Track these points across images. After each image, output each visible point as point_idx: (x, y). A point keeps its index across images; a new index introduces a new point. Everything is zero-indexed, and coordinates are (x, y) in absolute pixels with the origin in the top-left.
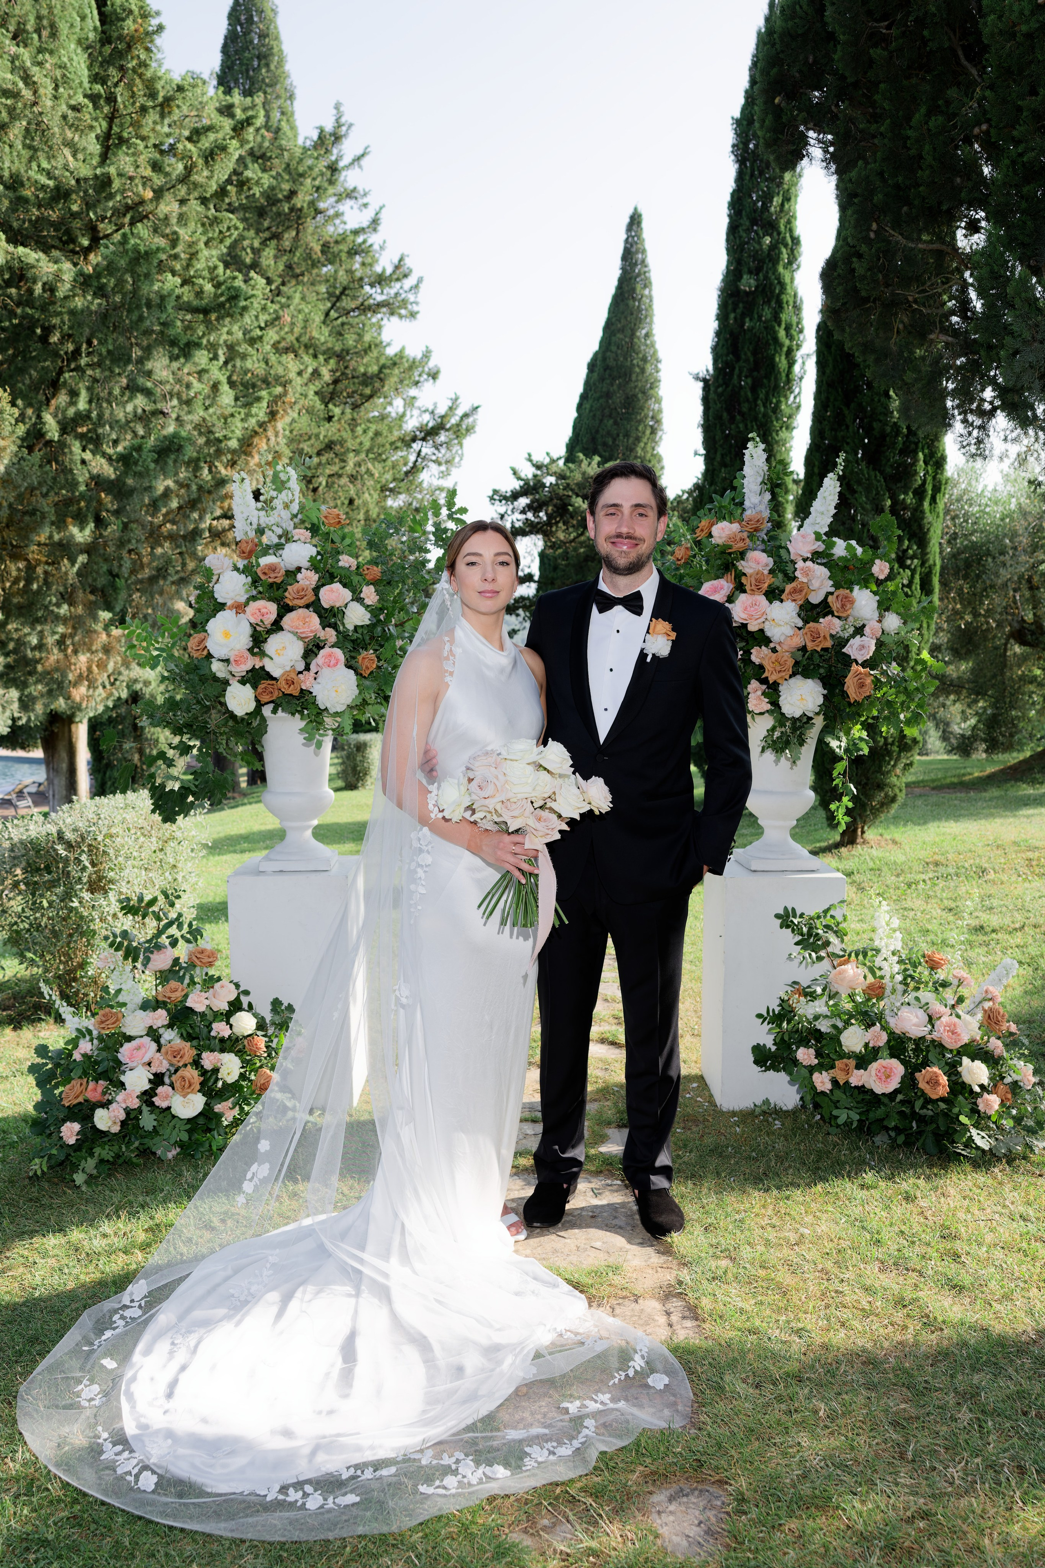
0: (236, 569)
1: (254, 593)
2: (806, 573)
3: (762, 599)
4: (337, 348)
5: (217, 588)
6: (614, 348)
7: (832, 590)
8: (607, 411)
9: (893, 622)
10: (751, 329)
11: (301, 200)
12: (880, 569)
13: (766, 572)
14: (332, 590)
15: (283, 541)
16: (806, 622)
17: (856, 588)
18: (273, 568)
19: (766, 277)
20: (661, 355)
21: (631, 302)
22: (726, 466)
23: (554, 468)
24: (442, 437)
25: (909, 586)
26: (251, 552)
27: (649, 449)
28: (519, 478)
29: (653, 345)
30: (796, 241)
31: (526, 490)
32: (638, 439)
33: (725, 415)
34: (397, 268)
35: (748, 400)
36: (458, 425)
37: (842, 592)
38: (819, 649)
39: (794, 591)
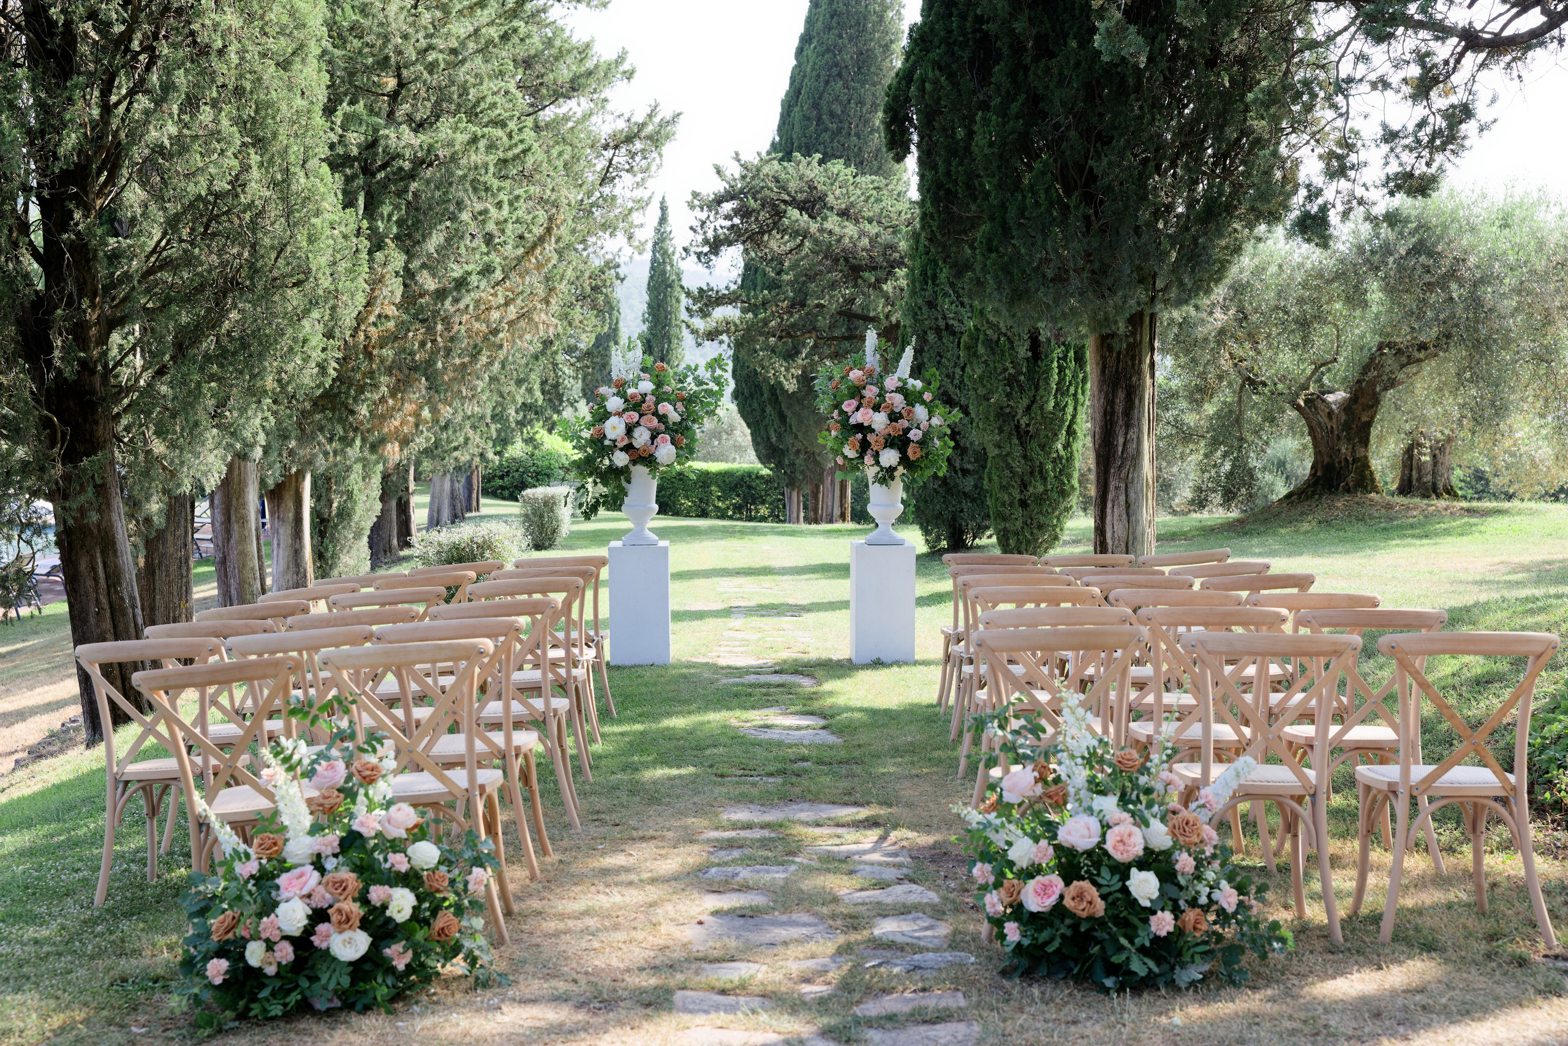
0: (615, 395)
1: (626, 407)
2: (893, 398)
3: (871, 411)
5: (608, 405)
7: (905, 406)
9: (936, 421)
12: (927, 397)
13: (874, 397)
14: (662, 405)
15: (637, 379)
16: (891, 420)
17: (917, 405)
18: (634, 394)
23: (766, 170)
24: (638, 145)
26: (623, 386)
28: (724, 179)
31: (731, 195)
36: (658, 133)
37: (910, 408)
38: (896, 435)
39: (885, 408)
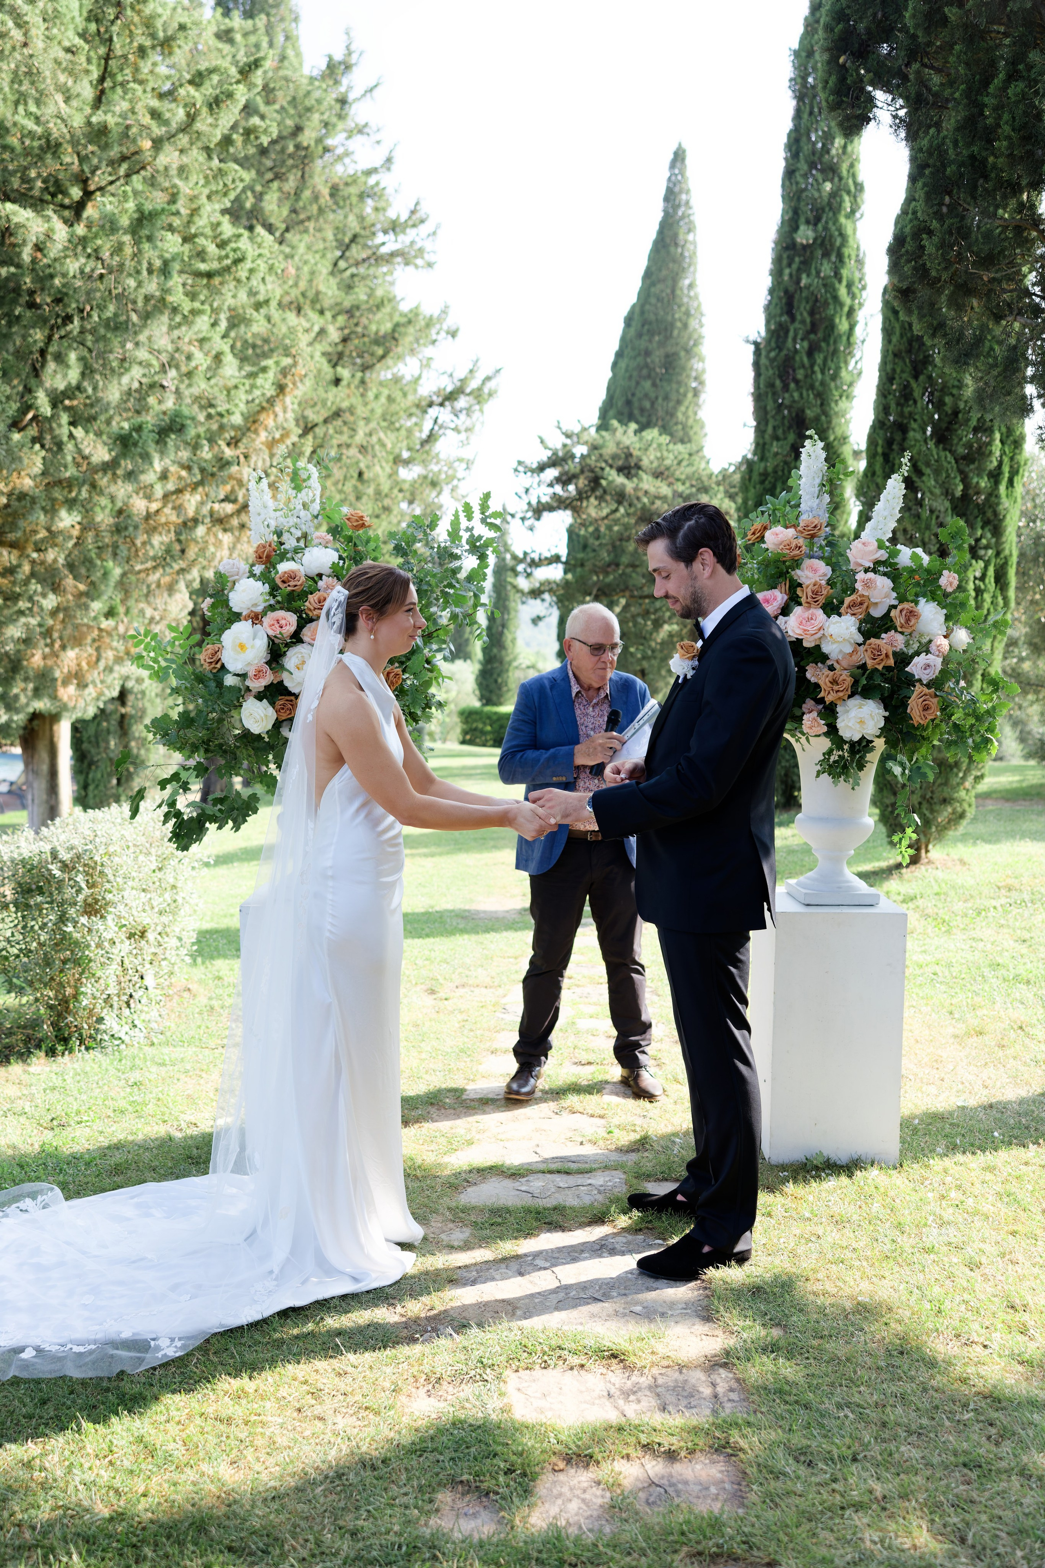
0: (252, 575)
1: (272, 602)
2: (867, 584)
4: (347, 304)
5: (232, 596)
6: (653, 300)
7: (895, 602)
8: (645, 372)
9: (962, 636)
10: (808, 287)
11: (307, 137)
12: (948, 580)
13: (823, 582)
15: (302, 544)
16: (865, 633)
17: (922, 601)
18: (291, 576)
19: (826, 228)
20: (704, 308)
21: (672, 249)
22: (777, 439)
23: (585, 437)
24: (462, 402)
25: (983, 578)
26: (269, 559)
27: (690, 413)
28: (546, 448)
29: (696, 297)
30: (859, 187)
31: (553, 462)
32: (679, 402)
33: (778, 383)
34: (413, 212)
35: (803, 366)
36: (480, 389)
37: (906, 605)
38: (880, 667)
39: (852, 605)
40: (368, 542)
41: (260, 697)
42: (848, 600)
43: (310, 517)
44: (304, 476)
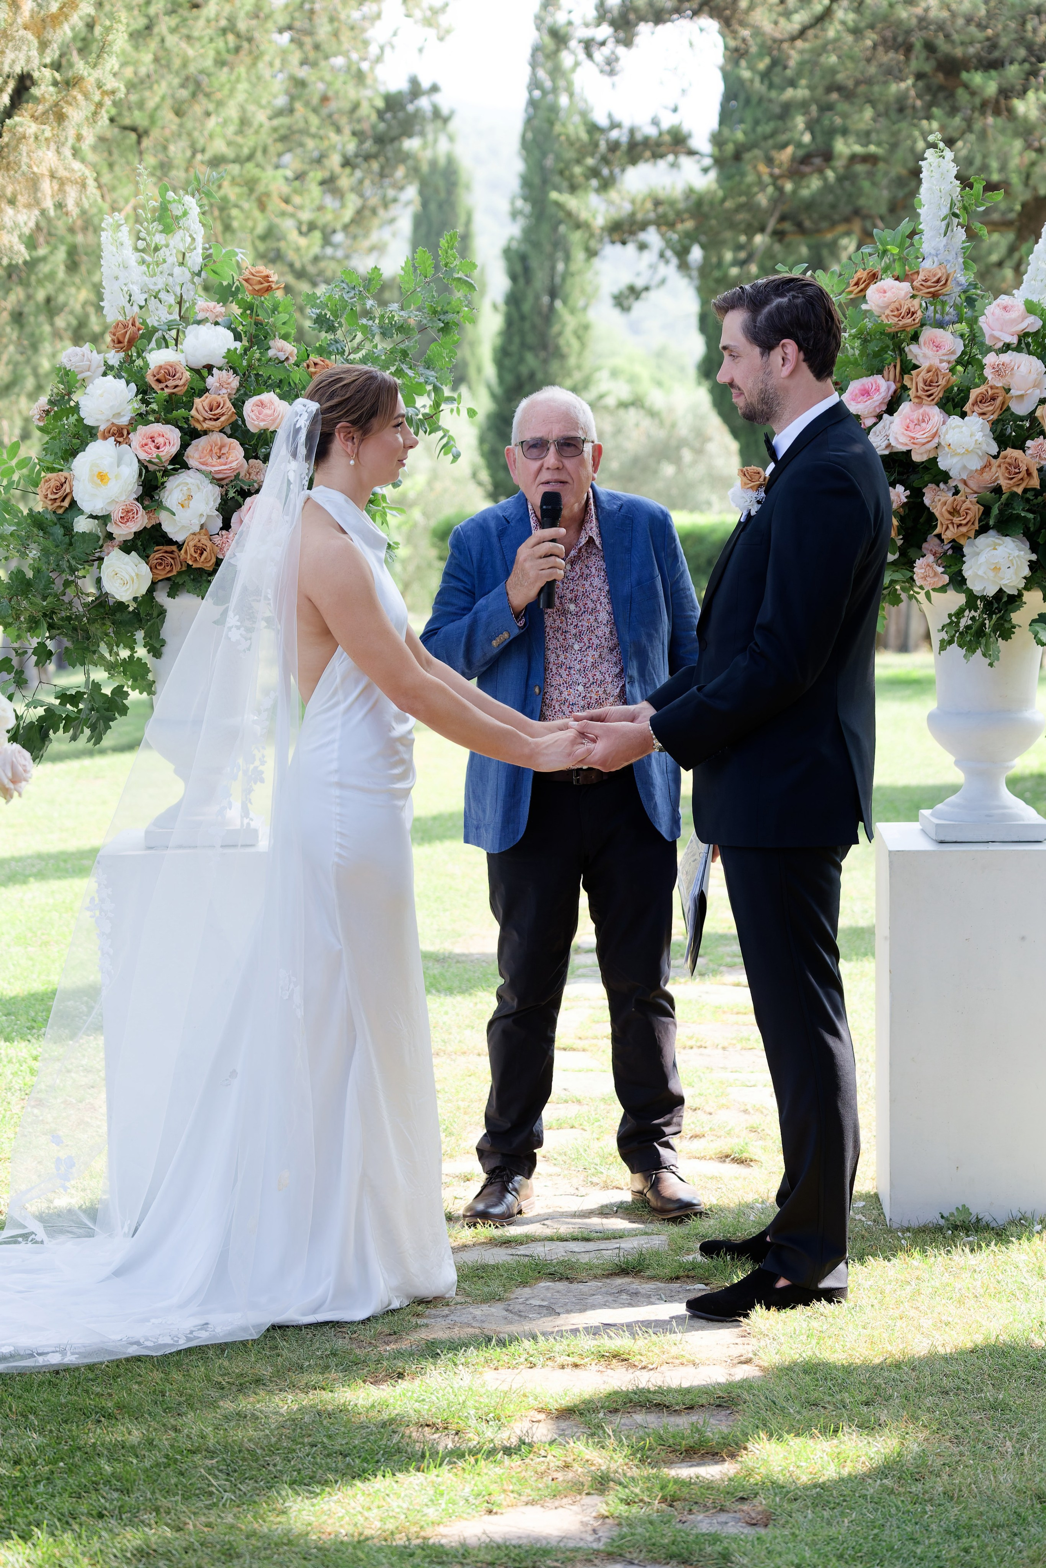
0: (108, 369)
2: (1003, 370)
3: (936, 413)
14: (262, 404)
15: (176, 315)
16: (1002, 440)
26: (131, 342)
38: (1019, 490)
39: (982, 400)
40: (275, 309)
41: (127, 547)
42: (974, 393)
43: (188, 275)
44: (179, 213)
